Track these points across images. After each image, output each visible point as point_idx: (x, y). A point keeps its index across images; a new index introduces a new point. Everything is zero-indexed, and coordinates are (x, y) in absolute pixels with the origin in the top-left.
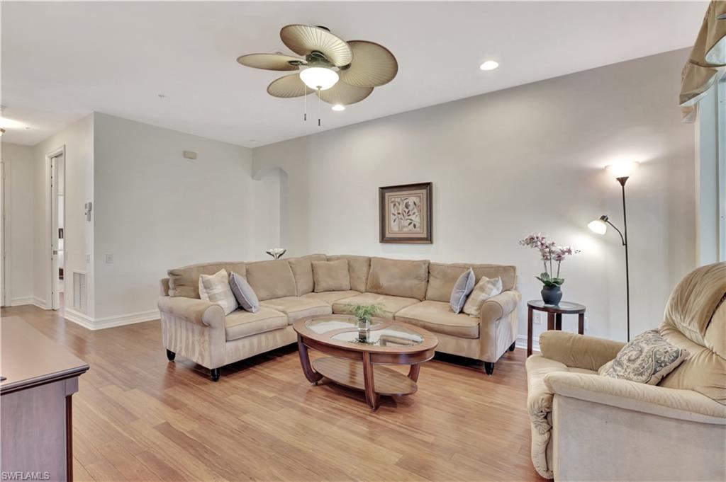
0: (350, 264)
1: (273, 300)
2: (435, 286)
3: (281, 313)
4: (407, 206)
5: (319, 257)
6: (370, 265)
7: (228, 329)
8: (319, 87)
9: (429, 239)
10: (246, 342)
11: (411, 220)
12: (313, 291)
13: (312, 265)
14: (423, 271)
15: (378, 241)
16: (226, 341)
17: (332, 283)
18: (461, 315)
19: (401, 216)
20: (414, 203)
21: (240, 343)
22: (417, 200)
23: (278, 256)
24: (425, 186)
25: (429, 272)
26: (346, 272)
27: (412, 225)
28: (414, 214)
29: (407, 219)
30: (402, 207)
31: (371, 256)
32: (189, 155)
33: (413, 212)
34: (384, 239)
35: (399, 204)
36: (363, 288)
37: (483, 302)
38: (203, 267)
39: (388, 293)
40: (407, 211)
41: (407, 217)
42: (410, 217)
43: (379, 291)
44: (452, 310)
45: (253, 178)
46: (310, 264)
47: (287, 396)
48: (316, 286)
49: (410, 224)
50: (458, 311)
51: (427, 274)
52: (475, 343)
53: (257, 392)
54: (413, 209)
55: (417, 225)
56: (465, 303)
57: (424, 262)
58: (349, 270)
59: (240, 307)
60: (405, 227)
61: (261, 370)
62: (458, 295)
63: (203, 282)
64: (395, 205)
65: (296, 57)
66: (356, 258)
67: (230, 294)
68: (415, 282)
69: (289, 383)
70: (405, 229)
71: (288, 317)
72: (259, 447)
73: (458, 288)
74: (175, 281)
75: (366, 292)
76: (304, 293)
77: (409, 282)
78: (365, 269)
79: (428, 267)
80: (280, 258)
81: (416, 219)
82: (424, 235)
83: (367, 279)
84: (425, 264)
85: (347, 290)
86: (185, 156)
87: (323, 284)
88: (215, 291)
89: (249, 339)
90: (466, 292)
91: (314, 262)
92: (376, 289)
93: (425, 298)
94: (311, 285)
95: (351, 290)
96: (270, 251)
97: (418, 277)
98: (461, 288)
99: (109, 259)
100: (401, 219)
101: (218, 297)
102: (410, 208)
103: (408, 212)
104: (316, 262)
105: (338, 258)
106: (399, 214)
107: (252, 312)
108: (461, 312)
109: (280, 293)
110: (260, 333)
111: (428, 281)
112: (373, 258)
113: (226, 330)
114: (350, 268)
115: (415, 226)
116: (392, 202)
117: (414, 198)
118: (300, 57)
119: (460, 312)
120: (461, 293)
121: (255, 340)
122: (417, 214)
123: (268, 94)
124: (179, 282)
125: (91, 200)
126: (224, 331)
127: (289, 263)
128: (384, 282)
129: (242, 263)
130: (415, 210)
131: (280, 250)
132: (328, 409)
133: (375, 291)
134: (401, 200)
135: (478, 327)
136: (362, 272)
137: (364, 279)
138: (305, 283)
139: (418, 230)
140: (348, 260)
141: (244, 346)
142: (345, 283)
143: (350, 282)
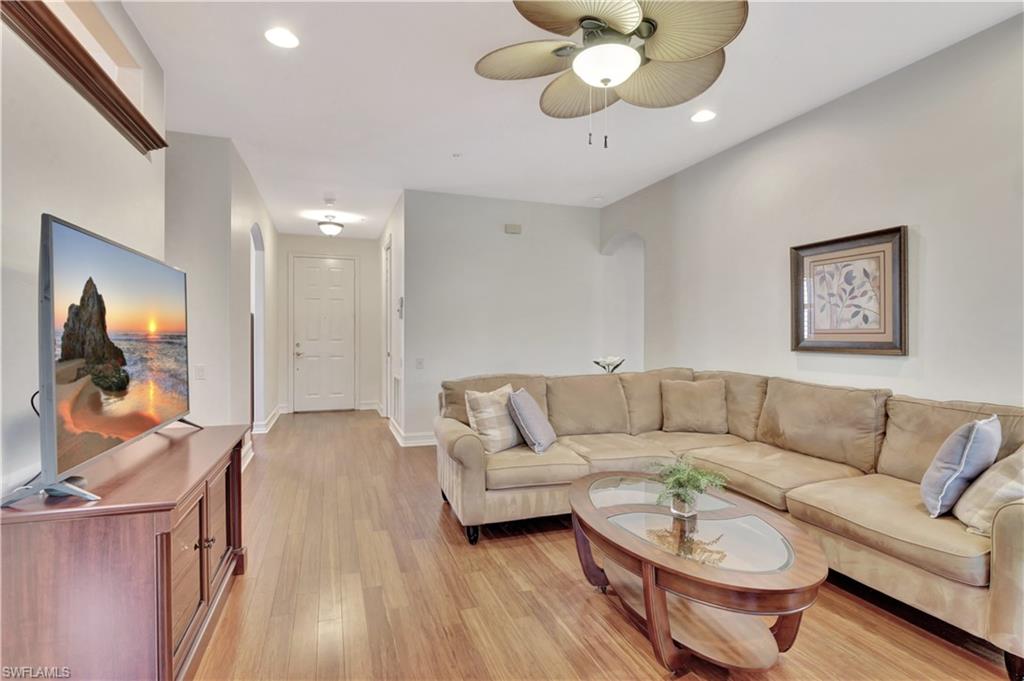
0: (728, 388)
1: (585, 436)
2: (897, 448)
3: (581, 458)
4: (849, 279)
5: (677, 374)
6: (766, 393)
7: (489, 472)
8: (606, 81)
9: (899, 346)
10: (518, 495)
11: (856, 306)
12: (661, 429)
13: (661, 386)
14: (872, 413)
15: (790, 348)
16: (487, 489)
17: (691, 419)
18: (946, 523)
19: (834, 300)
20: (865, 271)
21: (508, 496)
22: (870, 266)
23: (611, 368)
24: (889, 237)
25: (887, 416)
26: (719, 400)
27: (860, 316)
28: (864, 293)
29: (849, 306)
30: (838, 283)
31: (771, 376)
32: (512, 230)
33: (862, 290)
34: (798, 344)
35: (832, 277)
36: (749, 432)
37: (1010, 501)
38: (484, 379)
39: (796, 448)
40: (848, 288)
41: (849, 302)
42: (855, 302)
43: (778, 441)
44: (923, 508)
45: (600, 252)
46: (658, 384)
47: (546, 597)
48: (665, 420)
49: (855, 314)
50: (937, 513)
51: (882, 420)
52: (973, 599)
53: (511, 577)
54: (863, 284)
55: (872, 317)
56: (960, 496)
57: (876, 394)
58: (726, 399)
59: (523, 442)
60: (843, 320)
61: (540, 542)
62: (938, 475)
63: (469, 401)
64: (823, 279)
65: (562, 41)
66: (740, 378)
67: (509, 420)
68: (850, 433)
69: (564, 576)
70: (845, 326)
71: (591, 467)
72: (451, 670)
73: (940, 460)
74: (447, 396)
75: (756, 440)
76: (646, 430)
77: (837, 433)
78: (755, 399)
79: (886, 405)
80: (615, 371)
81: (870, 306)
82: (888, 337)
83: (758, 418)
84: (876, 397)
85: (720, 432)
86: (506, 232)
87: (675, 419)
88: (484, 416)
89: (523, 491)
90: (965, 469)
91: (663, 381)
92: (774, 439)
93: (874, 469)
94: (656, 417)
95: (728, 433)
96: (598, 361)
97: (857, 423)
98: (953, 459)
99: (420, 364)
100: (838, 306)
101: (487, 424)
102: (856, 283)
103: (852, 290)
104: (668, 381)
105: (712, 376)
106: (831, 295)
107: (534, 451)
108: (949, 514)
109: (599, 426)
110: (539, 485)
111: (884, 434)
112: (773, 378)
113: (486, 473)
114: (728, 395)
115: (866, 319)
116: (818, 274)
117: (863, 264)
118: (565, 37)
119: (942, 516)
120: (949, 472)
121: (532, 495)
122: (871, 293)
123: (543, 114)
124: (453, 399)
125: (403, 295)
126: (483, 474)
127: (621, 379)
128: (788, 427)
129: (541, 377)
130: (868, 286)
131: (616, 360)
132: (594, 643)
133: (771, 440)
134: (837, 268)
135: (983, 561)
136: (749, 403)
137: (753, 416)
138: (645, 413)
139: (873, 326)
140: (726, 381)
141: (514, 501)
142: (717, 419)
143: (727, 420)
